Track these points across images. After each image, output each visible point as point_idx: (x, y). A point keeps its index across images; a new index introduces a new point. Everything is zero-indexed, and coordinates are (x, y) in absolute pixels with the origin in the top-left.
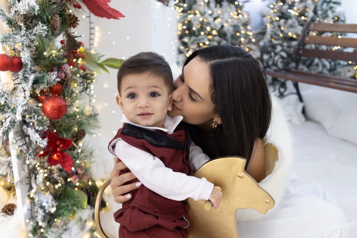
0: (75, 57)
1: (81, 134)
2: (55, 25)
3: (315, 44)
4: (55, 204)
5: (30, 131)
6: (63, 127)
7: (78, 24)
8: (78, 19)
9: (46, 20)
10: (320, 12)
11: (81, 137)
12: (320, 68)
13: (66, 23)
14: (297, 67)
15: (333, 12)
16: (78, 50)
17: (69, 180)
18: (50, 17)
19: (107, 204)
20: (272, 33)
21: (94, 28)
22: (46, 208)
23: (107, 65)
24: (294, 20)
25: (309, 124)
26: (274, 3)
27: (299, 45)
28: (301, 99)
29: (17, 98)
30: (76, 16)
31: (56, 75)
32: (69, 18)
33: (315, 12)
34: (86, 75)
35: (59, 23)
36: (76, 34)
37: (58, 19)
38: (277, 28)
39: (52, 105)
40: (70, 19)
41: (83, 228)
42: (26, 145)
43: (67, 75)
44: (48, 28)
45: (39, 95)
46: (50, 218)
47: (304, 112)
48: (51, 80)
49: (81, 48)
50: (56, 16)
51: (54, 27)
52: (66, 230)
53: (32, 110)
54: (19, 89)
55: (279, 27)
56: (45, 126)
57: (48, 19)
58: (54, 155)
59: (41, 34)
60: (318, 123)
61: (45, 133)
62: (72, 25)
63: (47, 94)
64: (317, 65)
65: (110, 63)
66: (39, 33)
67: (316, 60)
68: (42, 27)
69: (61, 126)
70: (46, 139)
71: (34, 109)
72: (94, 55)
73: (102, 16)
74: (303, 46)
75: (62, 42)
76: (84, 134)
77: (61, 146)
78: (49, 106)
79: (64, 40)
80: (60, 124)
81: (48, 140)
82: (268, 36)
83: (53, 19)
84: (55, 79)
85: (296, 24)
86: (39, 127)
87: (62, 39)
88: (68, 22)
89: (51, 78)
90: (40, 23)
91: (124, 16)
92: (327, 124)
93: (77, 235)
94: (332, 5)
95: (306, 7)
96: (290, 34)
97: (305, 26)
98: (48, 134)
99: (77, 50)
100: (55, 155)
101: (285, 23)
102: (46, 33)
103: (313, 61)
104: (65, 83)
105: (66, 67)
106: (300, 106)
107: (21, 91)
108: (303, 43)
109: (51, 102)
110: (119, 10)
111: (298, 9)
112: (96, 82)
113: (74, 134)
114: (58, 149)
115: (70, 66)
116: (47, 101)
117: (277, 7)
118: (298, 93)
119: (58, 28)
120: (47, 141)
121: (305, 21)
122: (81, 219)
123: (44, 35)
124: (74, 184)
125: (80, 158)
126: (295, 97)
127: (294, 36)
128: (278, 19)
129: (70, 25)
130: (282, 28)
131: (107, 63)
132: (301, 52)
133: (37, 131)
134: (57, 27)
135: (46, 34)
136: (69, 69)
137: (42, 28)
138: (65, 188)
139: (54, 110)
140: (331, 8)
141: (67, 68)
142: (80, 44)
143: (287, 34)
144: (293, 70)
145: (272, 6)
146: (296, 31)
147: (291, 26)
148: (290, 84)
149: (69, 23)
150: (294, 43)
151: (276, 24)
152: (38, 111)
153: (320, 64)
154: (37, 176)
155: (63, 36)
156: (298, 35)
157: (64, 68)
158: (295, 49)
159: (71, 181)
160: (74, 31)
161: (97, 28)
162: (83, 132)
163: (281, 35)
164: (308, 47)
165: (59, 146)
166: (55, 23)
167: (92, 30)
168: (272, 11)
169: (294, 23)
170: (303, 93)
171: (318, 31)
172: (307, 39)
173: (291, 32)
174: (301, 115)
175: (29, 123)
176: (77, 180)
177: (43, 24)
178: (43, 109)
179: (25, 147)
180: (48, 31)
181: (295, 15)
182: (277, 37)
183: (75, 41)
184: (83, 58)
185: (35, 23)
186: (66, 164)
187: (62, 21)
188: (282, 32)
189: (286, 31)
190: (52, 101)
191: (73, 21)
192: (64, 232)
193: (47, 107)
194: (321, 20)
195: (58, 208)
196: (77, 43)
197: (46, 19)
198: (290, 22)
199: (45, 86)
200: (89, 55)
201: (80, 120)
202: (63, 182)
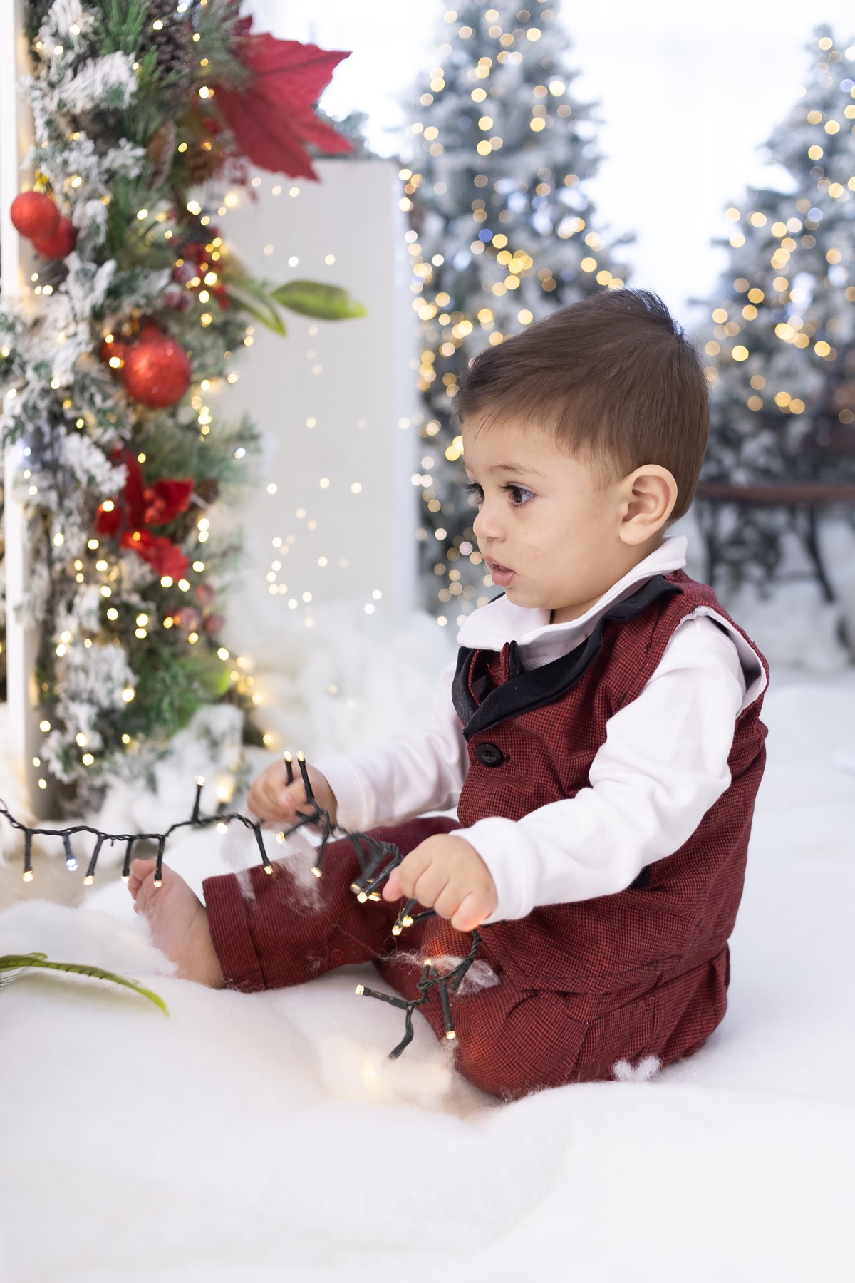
0: (203, 260)
2: (159, 155)
4: (133, 679)
5: (75, 448)
9: (142, 135)
16: (209, 247)
17: (168, 623)
18: (152, 128)
22: (102, 695)
23: (284, 304)
28: (829, 595)
29: (43, 345)
41: (214, 758)
42: (55, 489)
43: (184, 302)
44: (145, 155)
45: (109, 338)
48: (152, 291)
49: (216, 241)
50: (168, 128)
52: (164, 754)
53: (87, 380)
57: (146, 133)
58: (133, 534)
59: (125, 170)
61: (118, 452)
65: (297, 297)
66: (121, 168)
68: (132, 150)
70: (123, 468)
77: (158, 504)
78: (144, 362)
81: (128, 473)
83: (159, 136)
88: (187, 163)
89: (151, 287)
90: (123, 141)
96: (781, 401)
99: (206, 245)
100: (137, 536)
101: (766, 366)
102: (139, 170)
106: (829, 617)
114: (149, 514)
118: (821, 576)
119: (164, 167)
120: (124, 475)
122: (207, 732)
123: (133, 175)
124: (184, 635)
126: (809, 590)
127: (796, 407)
128: (742, 356)
130: (757, 383)
131: (285, 296)
133: (97, 444)
134: (163, 163)
135: (137, 175)
137: (129, 154)
138: (156, 645)
142: (214, 232)
143: (773, 401)
146: (802, 388)
148: (792, 546)
149: (187, 167)
150: (798, 426)
151: (736, 373)
154: (76, 601)
159: (174, 627)
162: (214, 484)
163: (754, 405)
165: (151, 502)
166: (162, 147)
168: (720, 333)
169: (795, 365)
170: (835, 573)
173: (783, 392)
174: (834, 644)
175: (75, 420)
176: (193, 625)
177: (133, 145)
178: (123, 376)
179: (53, 496)
183: (201, 226)
184: (219, 272)
186: (169, 563)
188: (758, 393)
189: (768, 389)
192: (160, 760)
193: (140, 363)
195: (142, 690)
196: (206, 229)
197: (140, 131)
198: (781, 362)
201: (210, 440)
202: (152, 628)
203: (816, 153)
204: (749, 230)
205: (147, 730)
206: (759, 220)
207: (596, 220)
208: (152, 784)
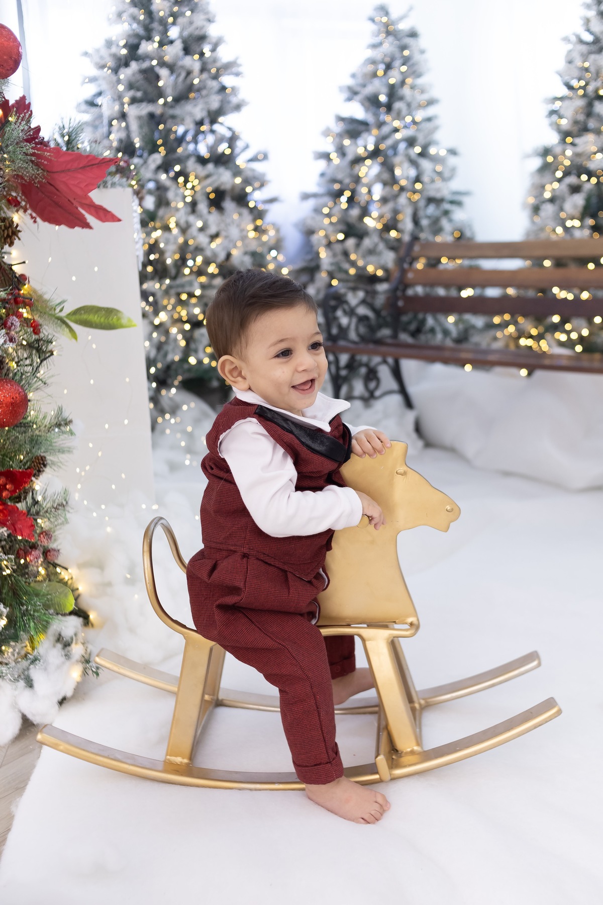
0: (20, 305)
3: (424, 285)
4: (5, 612)
7: (16, 239)
8: (19, 228)
10: (425, 222)
11: (39, 471)
12: (439, 336)
14: (395, 336)
15: (450, 220)
16: (22, 292)
17: (23, 561)
19: (93, 617)
20: (333, 268)
23: (76, 322)
24: (375, 238)
25: (431, 453)
26: (331, 204)
27: (394, 290)
28: (408, 403)
33: (416, 221)
34: (38, 341)
38: (340, 258)
40: (6, 228)
43: (13, 340)
47: (418, 429)
49: (26, 286)
52: (35, 660)
55: (346, 254)
60: (451, 450)
62: (8, 240)
64: (432, 331)
65: (85, 317)
67: (430, 321)
72: (48, 301)
73: (58, 223)
74: (404, 290)
76: (44, 464)
77: (9, 487)
82: (323, 275)
85: (381, 246)
91: (119, 220)
92: (470, 448)
93: (59, 667)
94: (446, 206)
95: (396, 212)
96: (370, 269)
97: (402, 252)
99: (20, 290)
101: (358, 245)
103: (423, 322)
105: (14, 323)
106: (410, 416)
108: (403, 285)
110: (109, 208)
111: (381, 217)
114: (5, 495)
117: (336, 210)
118: (403, 391)
121: (398, 240)
122: (59, 638)
125: (41, 513)
126: (396, 400)
127: (380, 273)
128: (341, 236)
129: (5, 239)
130: (353, 257)
131: (77, 317)
132: (400, 303)
140: (446, 213)
142: (23, 279)
143: (364, 268)
144: (389, 341)
145: (326, 210)
146: (382, 262)
147: (371, 252)
148: (384, 373)
149: (3, 237)
150: (382, 287)
151: (338, 248)
153: (438, 329)
156: (386, 270)
157: (12, 324)
158: (388, 299)
159: (27, 564)
162: (44, 459)
163: (352, 271)
164: (410, 292)
165: (4, 487)
168: (326, 221)
169: (376, 245)
170: (413, 390)
171: (428, 258)
172: (410, 275)
173: (372, 264)
174: (414, 435)
176: (40, 561)
181: (375, 229)
182: (342, 276)
183: (14, 272)
184: (29, 305)
186: (20, 526)
188: (353, 264)
189: (360, 263)
191: (10, 232)
192: (33, 666)
194: (430, 238)
195: (11, 619)
196: (18, 276)
198: (367, 242)
202: (14, 566)
203: (383, 98)
204: (341, 151)
205: (16, 638)
206: (347, 142)
207: (240, 144)
208: (30, 684)
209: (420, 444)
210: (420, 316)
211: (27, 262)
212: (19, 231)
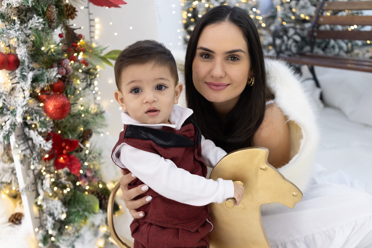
0: (76, 51)
1: (87, 134)
2: (51, 17)
3: (330, 25)
4: (65, 210)
5: (33, 134)
6: (68, 128)
7: (76, 15)
8: (76, 10)
9: (41, 12)
11: (88, 137)
12: (337, 50)
13: (63, 14)
14: (312, 51)
16: (78, 44)
17: (78, 184)
18: (45, 9)
19: (120, 207)
20: (283, 16)
21: (94, 20)
22: (56, 215)
24: (306, 0)
25: (328, 110)
27: (313, 27)
28: (318, 85)
29: (16, 99)
30: (74, 6)
31: (56, 71)
32: (65, 9)
34: (89, 70)
35: (56, 15)
36: (75, 26)
37: (54, 10)
38: (288, 10)
39: (54, 103)
40: (68, 10)
41: (96, 234)
42: (29, 149)
43: (69, 71)
44: (44, 21)
45: (39, 94)
46: (60, 226)
47: (322, 98)
48: (52, 77)
49: (81, 41)
50: (52, 7)
51: (51, 20)
52: (78, 237)
53: (33, 111)
54: (17, 89)
55: (291, 9)
56: (49, 127)
57: (43, 11)
58: (60, 158)
59: (37, 28)
61: (49, 134)
62: (69, 17)
63: (48, 92)
64: (333, 47)
65: (113, 56)
66: (35, 27)
67: (332, 42)
68: (38, 19)
69: (65, 126)
70: (51, 141)
71: (35, 110)
72: (96, 48)
74: (318, 27)
75: (60, 36)
76: (91, 133)
77: (67, 147)
78: (51, 106)
79: (62, 33)
80: (64, 125)
81: (53, 142)
82: (279, 20)
83: (49, 11)
84: (55, 76)
85: (309, 4)
86: (42, 129)
87: (61, 33)
88: (65, 13)
89: (51, 75)
90: (35, 15)
91: (126, 3)
92: (347, 109)
93: (90, 241)
96: (302, 16)
97: (318, 6)
98: (52, 135)
99: (77, 43)
100: (62, 158)
101: (297, 4)
102: (43, 26)
103: (328, 43)
104: (67, 80)
105: (66, 63)
106: (318, 92)
107: (19, 91)
108: (317, 25)
109: (53, 101)
112: (100, 77)
113: (80, 134)
114: (64, 152)
115: (71, 61)
116: (48, 100)
118: (315, 79)
119: (54, 21)
120: (51, 144)
122: (93, 225)
123: (40, 29)
124: (84, 187)
125: (88, 159)
126: (311, 83)
127: (307, 18)
128: (288, 0)
129: (68, 16)
130: (294, 10)
131: (110, 56)
132: (315, 34)
133: (40, 133)
134: (54, 19)
135: (42, 28)
136: (70, 64)
137: (37, 21)
138: (74, 193)
139: (57, 109)
141: (68, 64)
142: (80, 37)
143: (299, 16)
144: (308, 54)
146: (309, 12)
147: (304, 7)
148: (305, 69)
149: (66, 15)
150: (308, 25)
151: (287, 6)
152: (39, 111)
153: (337, 46)
154: (44, 182)
155: (61, 29)
156: (311, 16)
157: (65, 63)
158: (309, 32)
159: (80, 185)
160: (73, 23)
161: (97, 20)
162: (90, 131)
163: (293, 17)
164: (322, 28)
165: (64, 148)
166: (51, 14)
167: (92, 22)
169: (306, 3)
170: (320, 78)
171: (333, 10)
172: (321, 19)
173: (303, 14)
174: (319, 102)
175: (31, 124)
176: (87, 184)
177: (38, 17)
178: (45, 109)
179: (28, 152)
180: (44, 24)
182: (288, 20)
183: (75, 34)
184: (84, 51)
185: (29, 16)
186: (74, 167)
187: (59, 12)
188: (294, 14)
189: (298, 12)
190: (54, 99)
191: (71, 12)
192: (77, 240)
193: (49, 106)
195: (69, 214)
196: (77, 36)
197: (41, 10)
198: (301, 3)
199: (45, 84)
200: (91, 48)
201: (85, 118)
202: (72, 187)
209: (321, 105)
210: (327, 40)
211: (82, 28)
212: (77, 11)
